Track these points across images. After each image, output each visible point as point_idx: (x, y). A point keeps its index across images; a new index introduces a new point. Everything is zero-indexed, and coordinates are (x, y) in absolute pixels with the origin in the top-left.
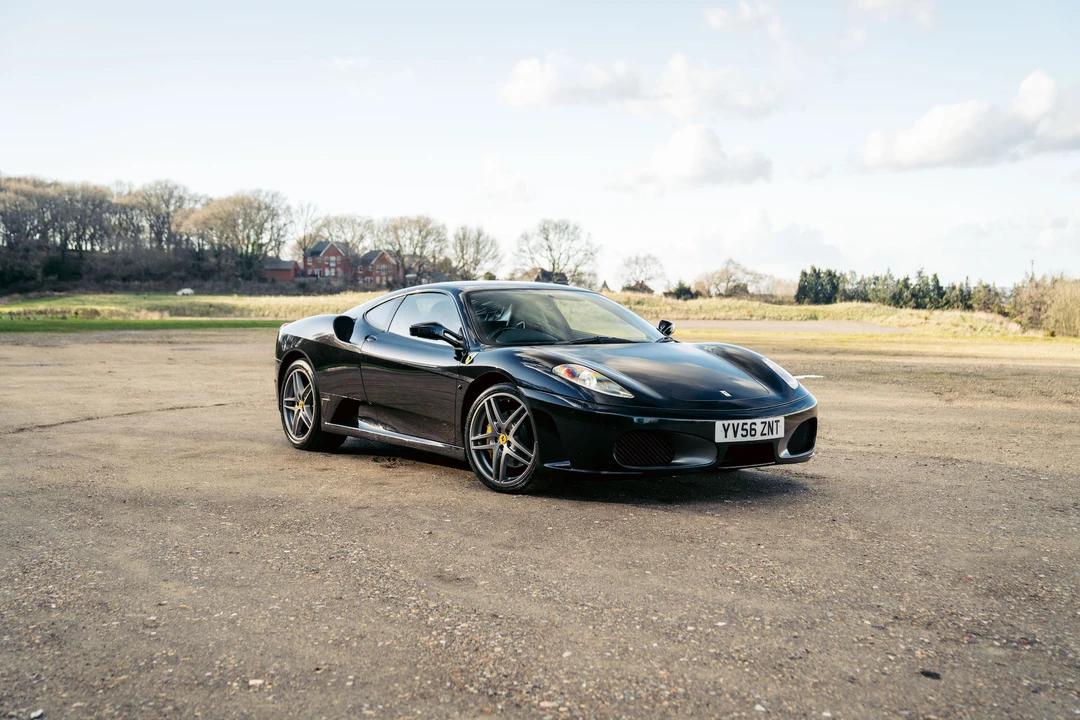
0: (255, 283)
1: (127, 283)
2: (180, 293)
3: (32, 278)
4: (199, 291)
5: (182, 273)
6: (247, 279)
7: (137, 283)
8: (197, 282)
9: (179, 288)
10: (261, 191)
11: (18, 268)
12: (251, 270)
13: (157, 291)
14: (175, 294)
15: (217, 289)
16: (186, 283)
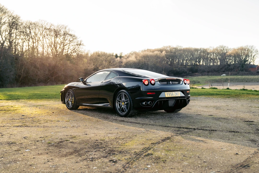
0: (244, 72)
1: (208, 73)
2: (222, 75)
3: (186, 73)
4: (227, 75)
5: (223, 70)
6: (242, 71)
7: (211, 73)
8: (227, 72)
9: (222, 74)
10: (248, 45)
11: (182, 70)
12: (243, 68)
13: (216, 75)
14: (221, 76)
15: (232, 74)
16: (224, 73)
